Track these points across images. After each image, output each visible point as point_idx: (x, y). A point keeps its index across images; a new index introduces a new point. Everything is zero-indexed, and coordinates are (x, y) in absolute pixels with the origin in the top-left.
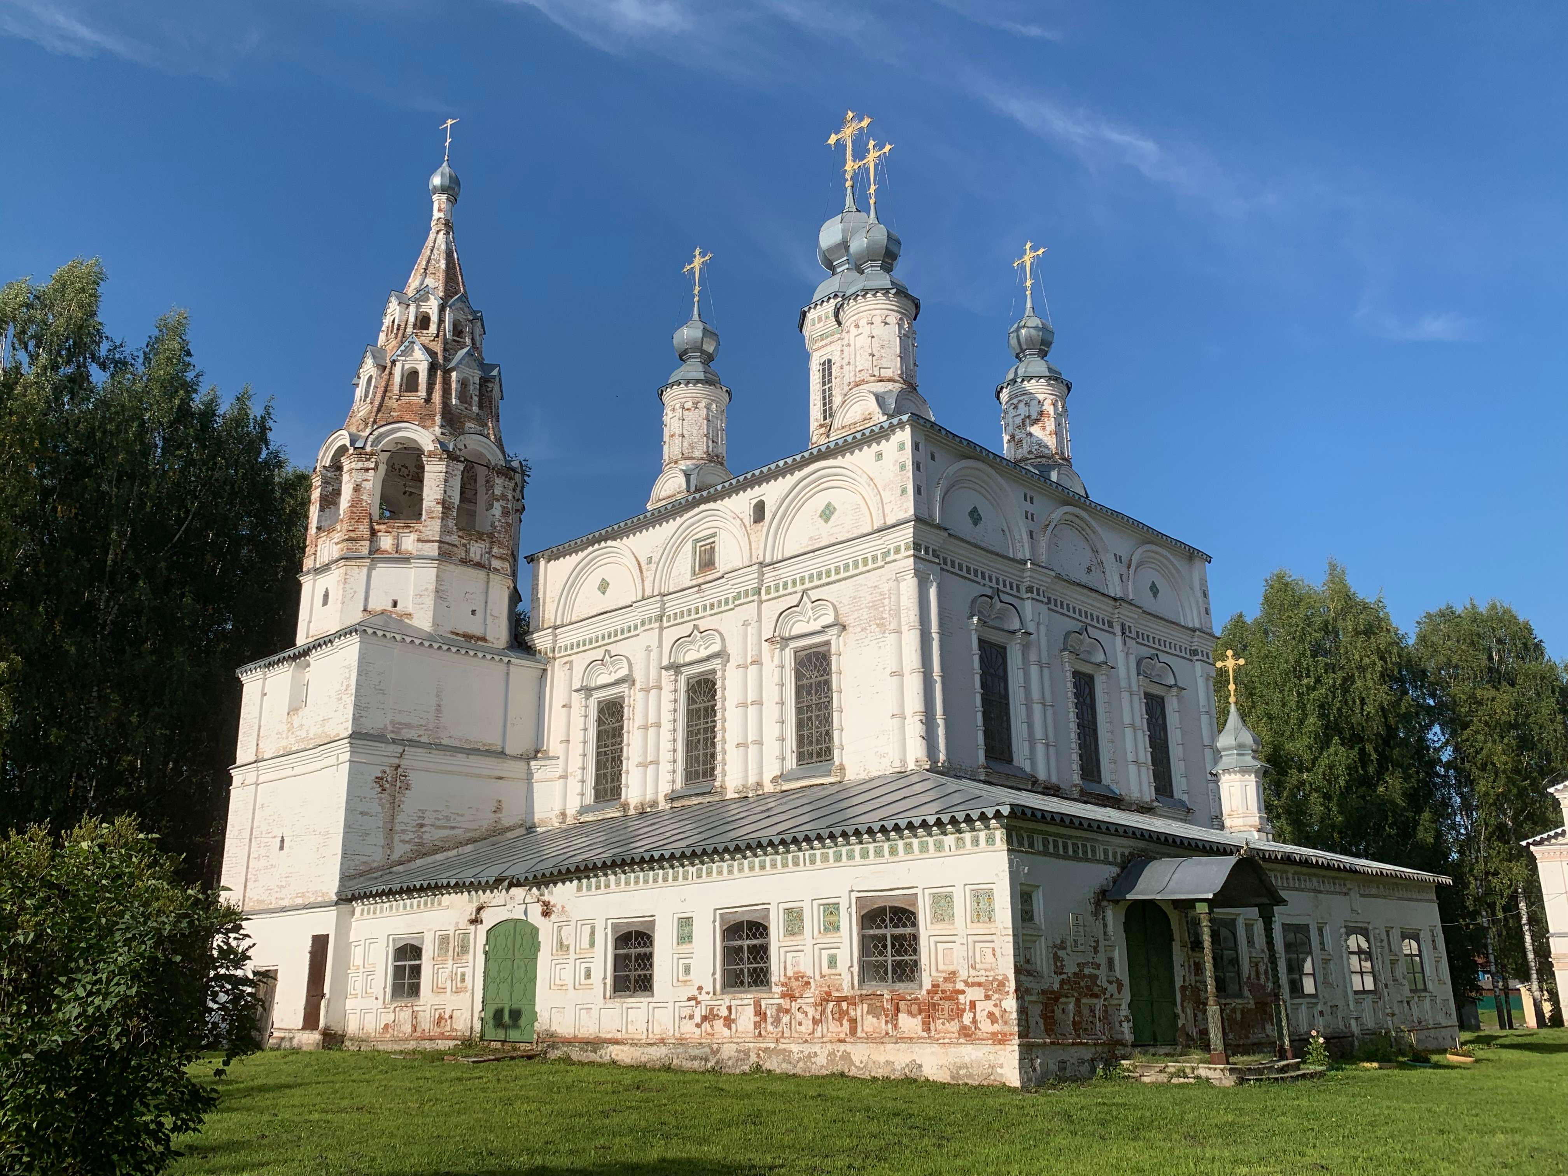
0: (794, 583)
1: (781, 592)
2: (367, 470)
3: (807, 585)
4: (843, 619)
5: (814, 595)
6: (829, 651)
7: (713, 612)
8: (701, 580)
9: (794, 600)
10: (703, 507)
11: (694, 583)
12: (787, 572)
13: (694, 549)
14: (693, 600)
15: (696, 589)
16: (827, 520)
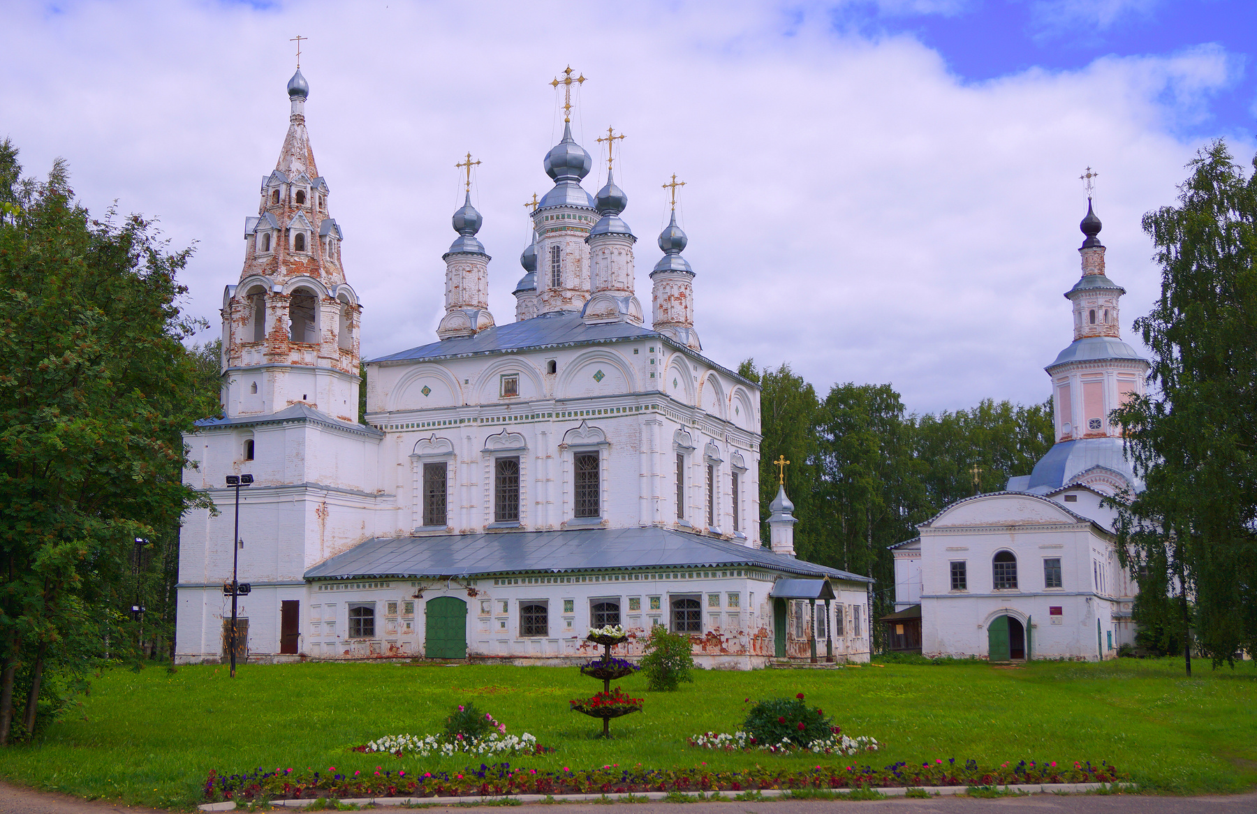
0: (576, 414)
1: (567, 418)
2: (285, 308)
3: (585, 416)
4: (609, 440)
5: (590, 424)
6: (598, 456)
7: (516, 422)
8: (507, 402)
9: (577, 424)
10: (510, 357)
11: (502, 402)
12: (571, 407)
13: (501, 379)
14: (502, 412)
15: (506, 407)
16: (599, 380)
